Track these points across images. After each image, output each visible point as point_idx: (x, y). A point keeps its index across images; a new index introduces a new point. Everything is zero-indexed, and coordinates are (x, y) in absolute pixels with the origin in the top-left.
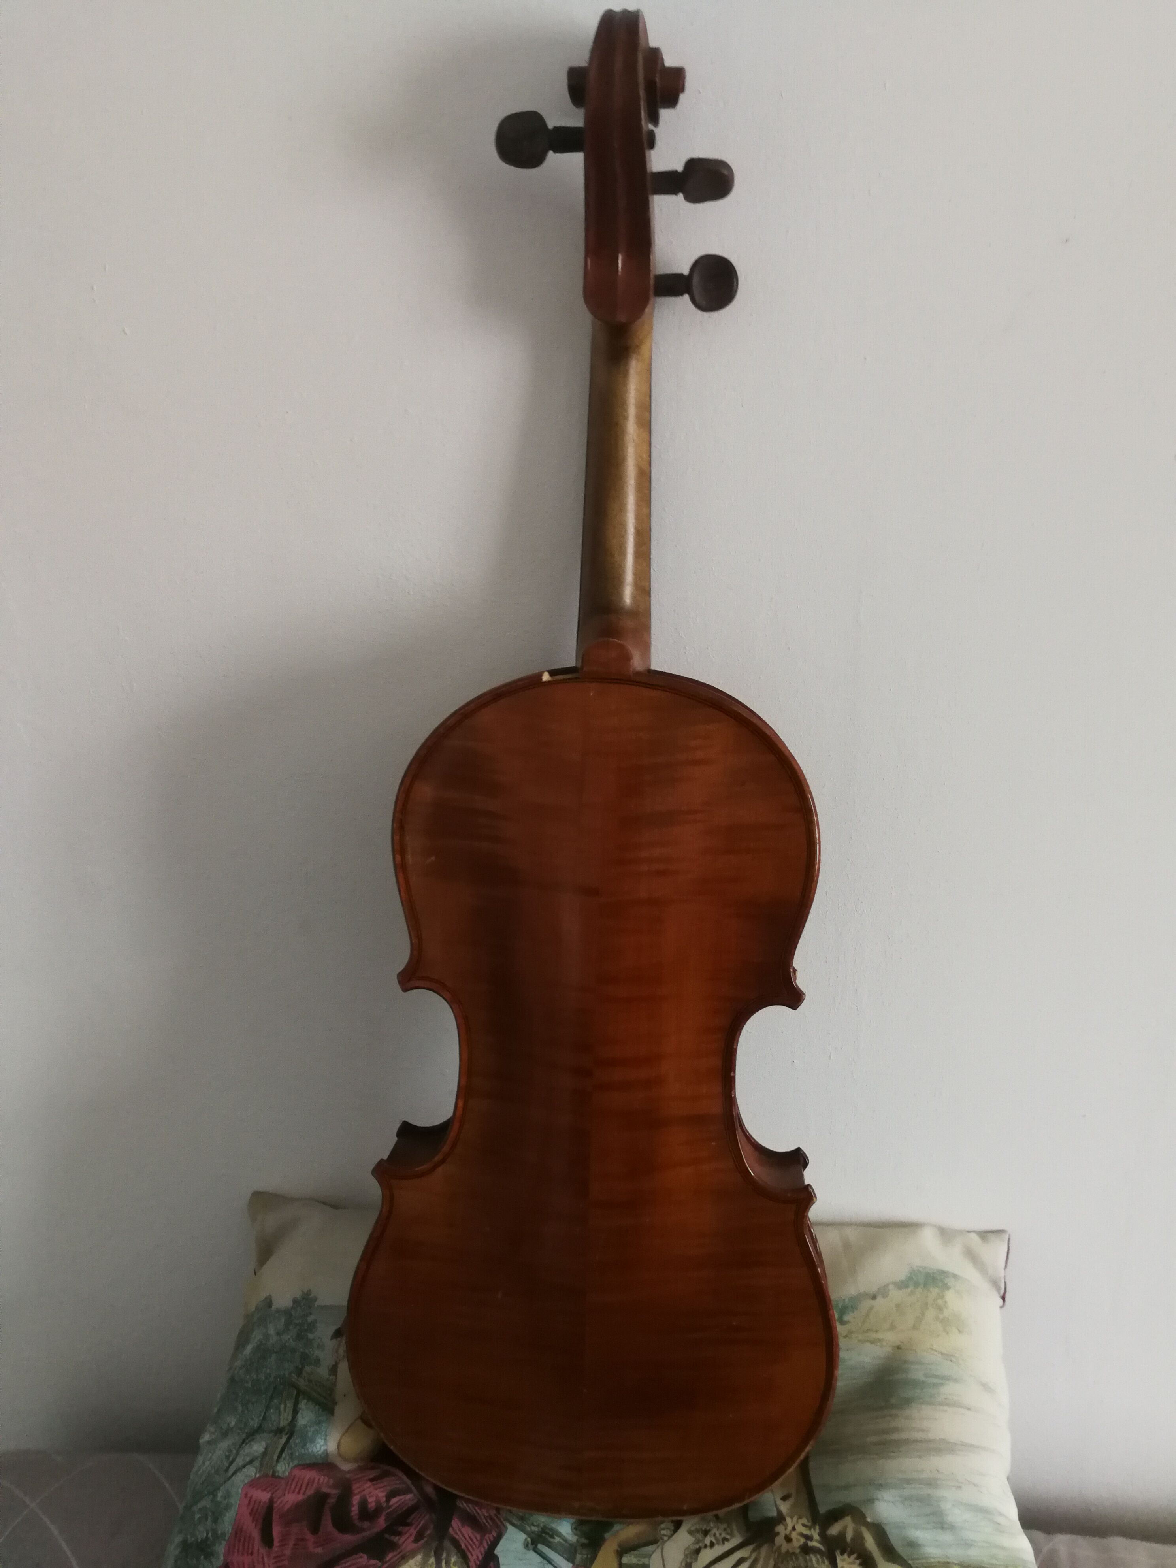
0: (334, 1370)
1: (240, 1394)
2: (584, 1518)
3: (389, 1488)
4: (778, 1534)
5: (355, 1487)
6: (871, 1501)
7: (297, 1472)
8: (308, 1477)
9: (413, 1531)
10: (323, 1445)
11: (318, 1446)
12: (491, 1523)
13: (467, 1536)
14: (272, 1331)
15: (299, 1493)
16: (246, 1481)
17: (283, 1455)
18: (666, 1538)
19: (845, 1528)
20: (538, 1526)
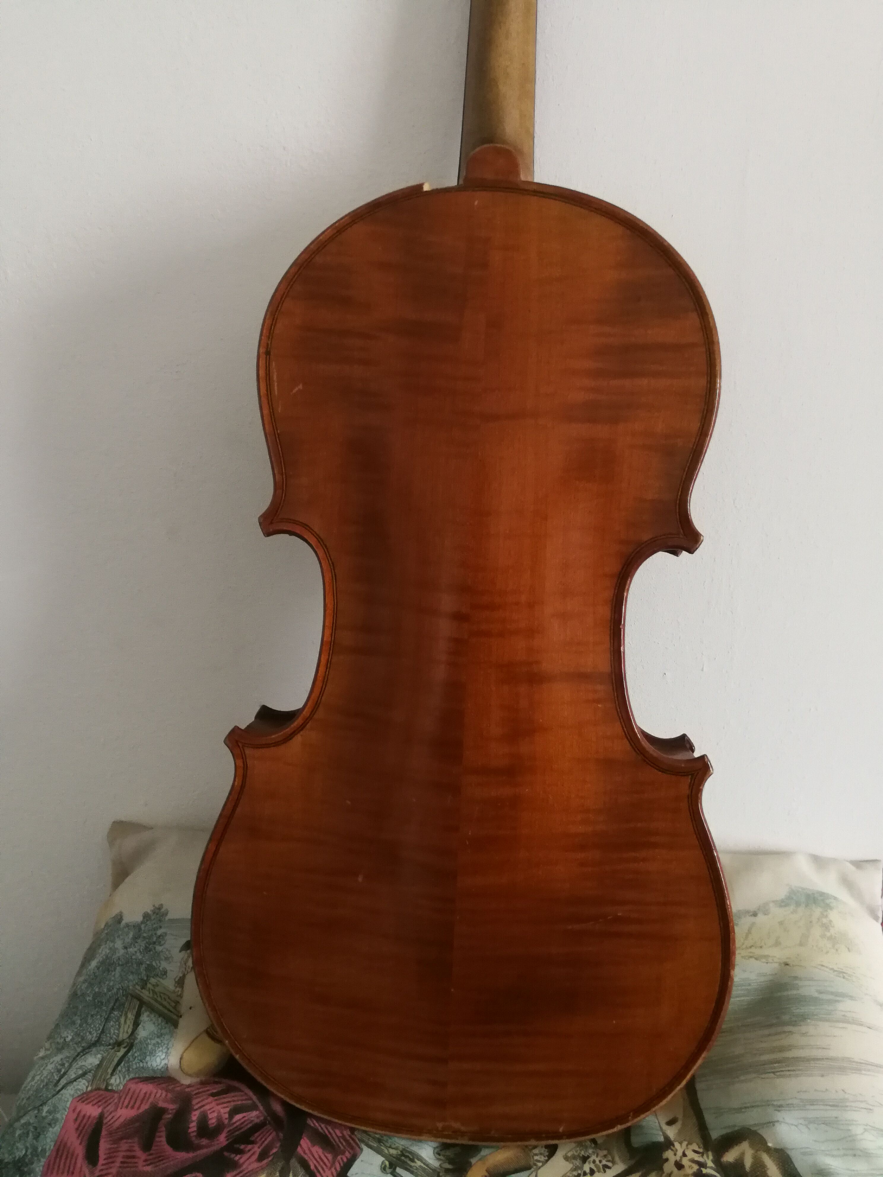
0: (180, 982)
1: (80, 1007)
2: (448, 1141)
3: (232, 1104)
4: (667, 1160)
5: (194, 1102)
6: (771, 1123)
7: (133, 1086)
8: (144, 1091)
9: (257, 1149)
10: (164, 1059)
11: (158, 1060)
12: (344, 1144)
13: (317, 1156)
14: (119, 944)
15: (132, 1107)
16: (76, 1095)
17: (119, 1068)
18: (540, 1164)
19: (743, 1154)
20: (396, 1149)
